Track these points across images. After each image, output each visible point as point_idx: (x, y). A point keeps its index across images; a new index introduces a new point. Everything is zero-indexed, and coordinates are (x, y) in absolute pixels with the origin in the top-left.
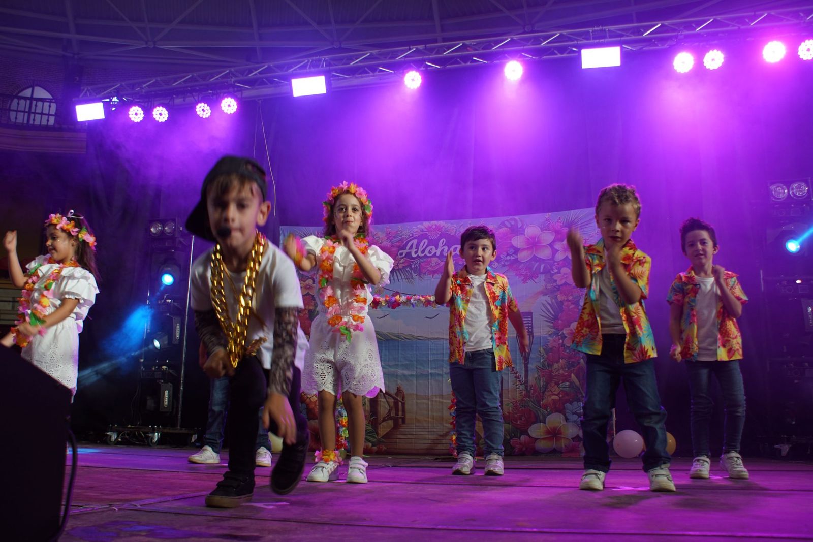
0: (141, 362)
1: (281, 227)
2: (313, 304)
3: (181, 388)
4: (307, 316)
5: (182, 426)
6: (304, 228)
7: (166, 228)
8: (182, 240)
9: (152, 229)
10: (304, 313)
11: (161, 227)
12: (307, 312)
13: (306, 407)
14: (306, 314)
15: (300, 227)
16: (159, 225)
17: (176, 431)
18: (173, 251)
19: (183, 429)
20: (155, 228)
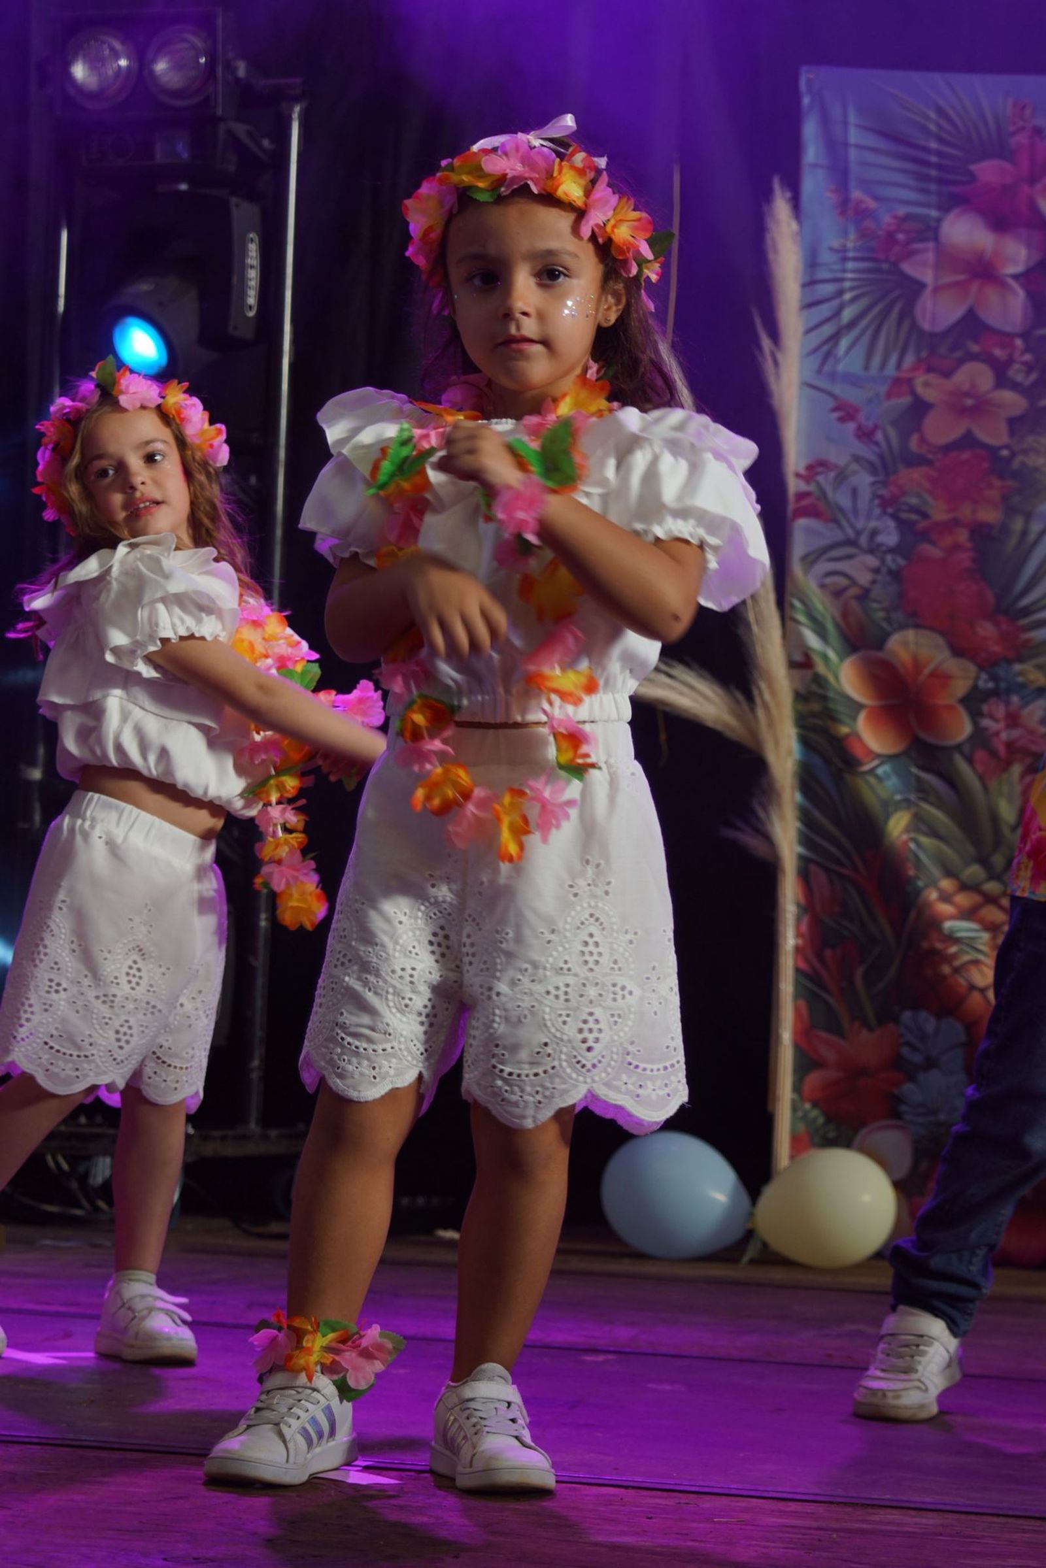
0: (29, 783)
1: (806, 76)
2: (994, 494)
3: (263, 924)
4: (965, 559)
5: (267, 1121)
6: (938, 78)
7: (161, 66)
8: (240, 129)
9: (79, 71)
10: (948, 540)
11: (128, 58)
12: (963, 536)
13: (963, 1038)
14: (957, 547)
15: (915, 76)
16: (118, 46)
17: (251, 1149)
18: (183, 187)
19: (273, 1133)
20: (95, 63)
